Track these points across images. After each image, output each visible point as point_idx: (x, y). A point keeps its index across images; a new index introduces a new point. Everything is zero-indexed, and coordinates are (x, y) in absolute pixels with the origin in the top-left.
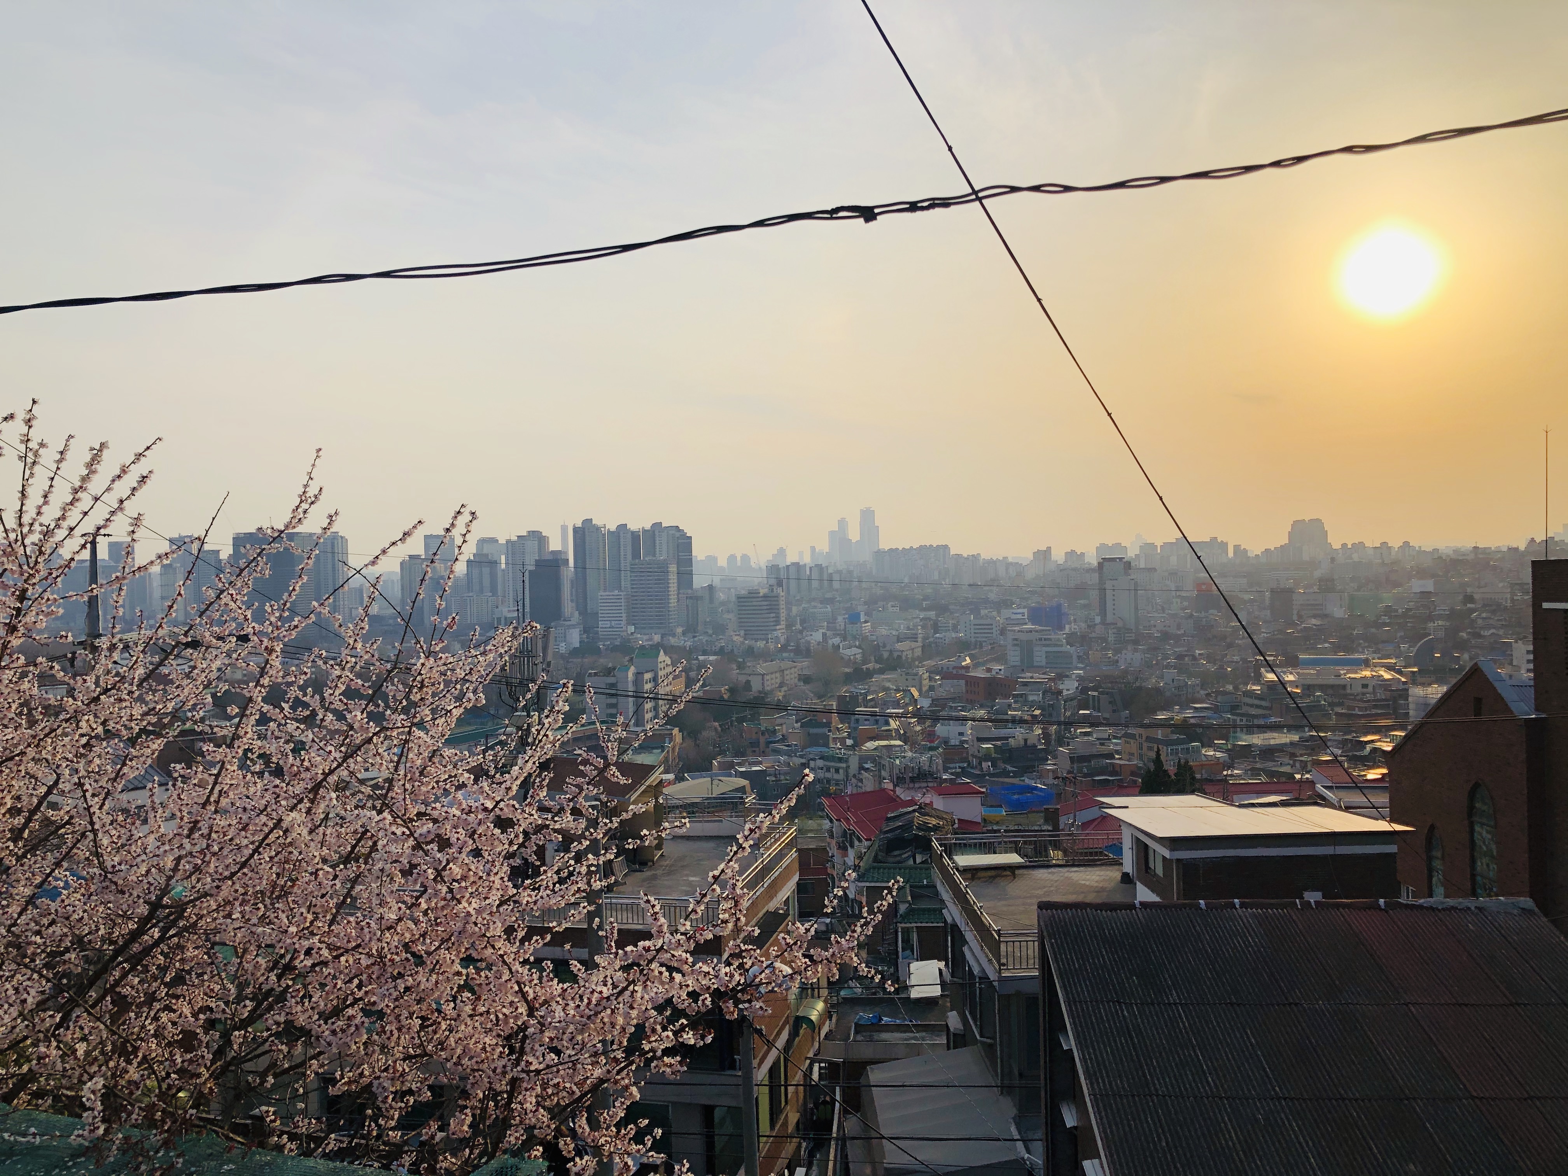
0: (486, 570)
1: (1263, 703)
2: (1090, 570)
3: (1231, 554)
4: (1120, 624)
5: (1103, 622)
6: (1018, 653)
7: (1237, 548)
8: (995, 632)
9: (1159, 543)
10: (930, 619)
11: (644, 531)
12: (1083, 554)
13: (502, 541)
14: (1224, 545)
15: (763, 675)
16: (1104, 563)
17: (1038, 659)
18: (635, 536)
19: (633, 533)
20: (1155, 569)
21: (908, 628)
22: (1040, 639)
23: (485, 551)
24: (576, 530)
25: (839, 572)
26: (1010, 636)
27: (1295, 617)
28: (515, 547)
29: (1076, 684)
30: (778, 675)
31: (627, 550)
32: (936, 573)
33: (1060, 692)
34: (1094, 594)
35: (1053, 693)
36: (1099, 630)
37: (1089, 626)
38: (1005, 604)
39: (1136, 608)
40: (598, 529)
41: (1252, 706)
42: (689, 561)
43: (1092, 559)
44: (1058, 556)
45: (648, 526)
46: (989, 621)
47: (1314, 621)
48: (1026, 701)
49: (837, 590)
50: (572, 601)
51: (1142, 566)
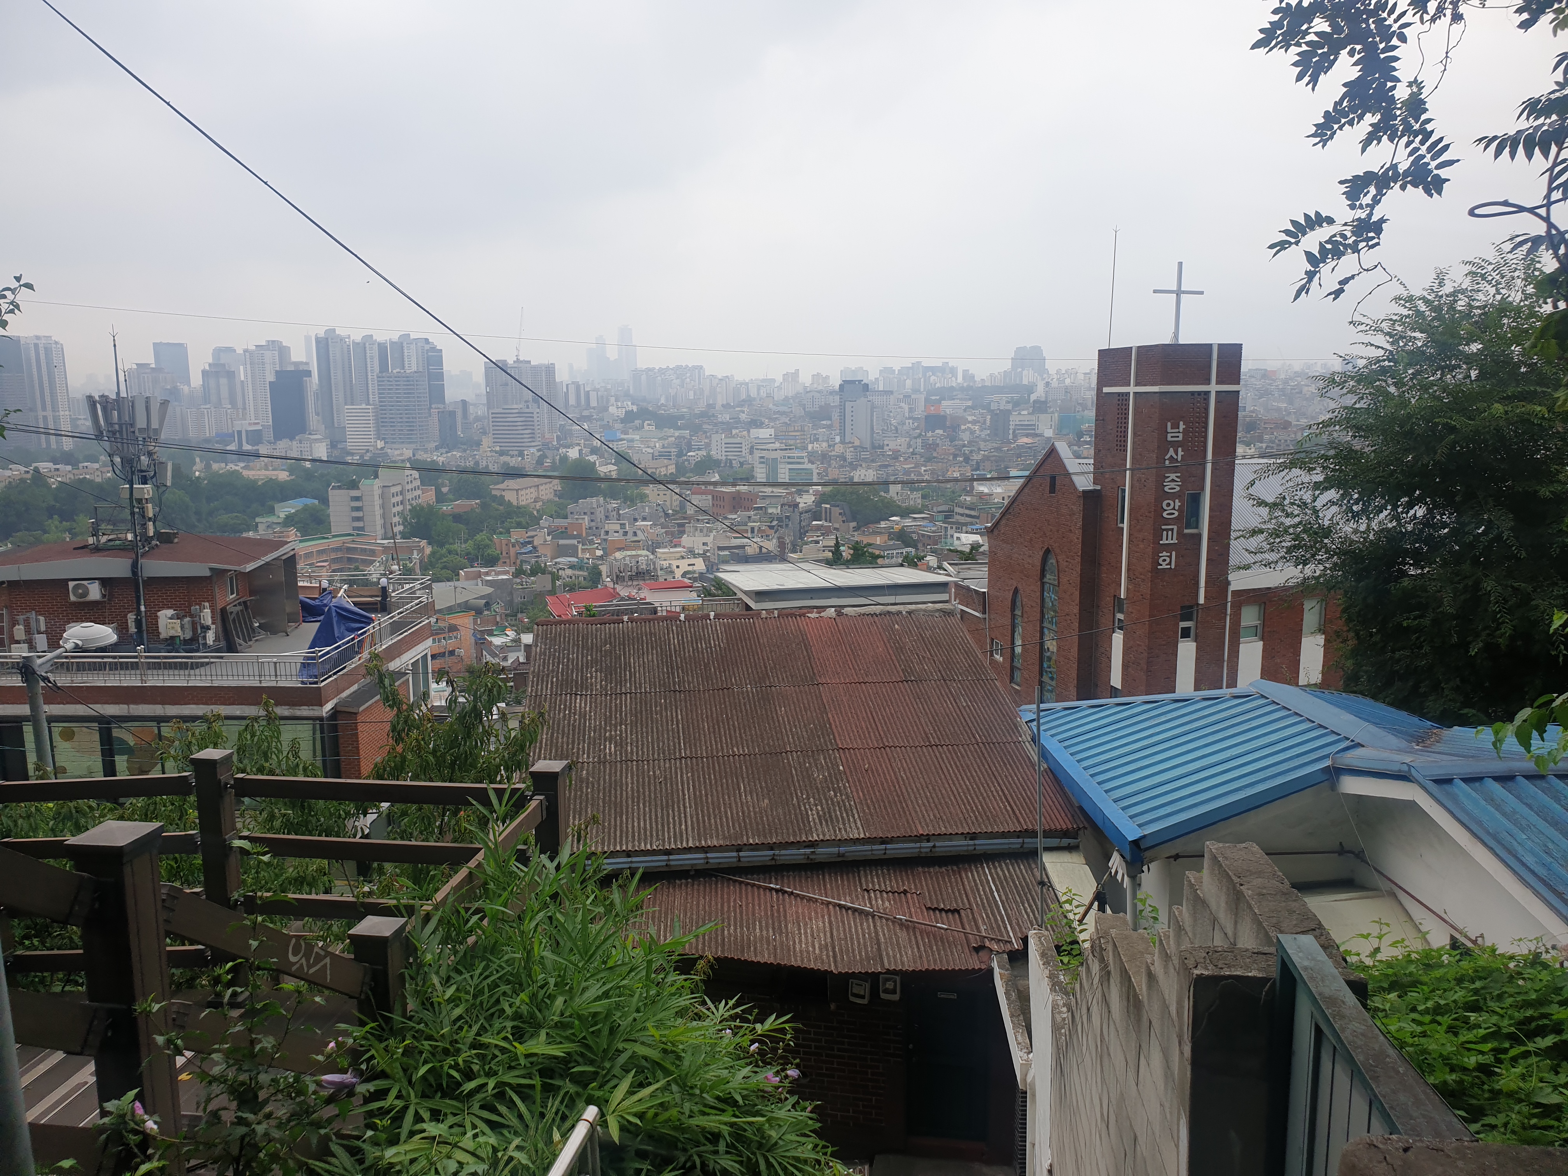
0: (223, 381)
1: (973, 513)
2: (832, 393)
3: (960, 379)
4: (857, 443)
5: (842, 442)
6: (764, 470)
7: (965, 372)
8: (745, 450)
9: (897, 368)
10: (684, 438)
11: (392, 343)
12: (827, 377)
13: (240, 351)
14: (953, 371)
15: (517, 490)
16: (846, 385)
17: (782, 476)
18: (382, 347)
19: (379, 344)
20: (892, 392)
21: (663, 447)
22: (784, 457)
23: (222, 362)
24: (318, 340)
25: (596, 390)
26: (757, 454)
27: (1011, 437)
28: (254, 357)
29: (813, 498)
30: (532, 490)
31: (374, 365)
32: (691, 393)
33: (796, 505)
34: (835, 416)
35: (790, 506)
36: (839, 449)
37: (829, 446)
38: (756, 423)
39: (872, 428)
40: (342, 339)
41: (962, 515)
42: (440, 376)
43: (835, 382)
44: (805, 379)
45: (395, 337)
46: (738, 440)
47: (1026, 440)
48: (766, 513)
49: (594, 408)
50: (317, 414)
51: (881, 389)
